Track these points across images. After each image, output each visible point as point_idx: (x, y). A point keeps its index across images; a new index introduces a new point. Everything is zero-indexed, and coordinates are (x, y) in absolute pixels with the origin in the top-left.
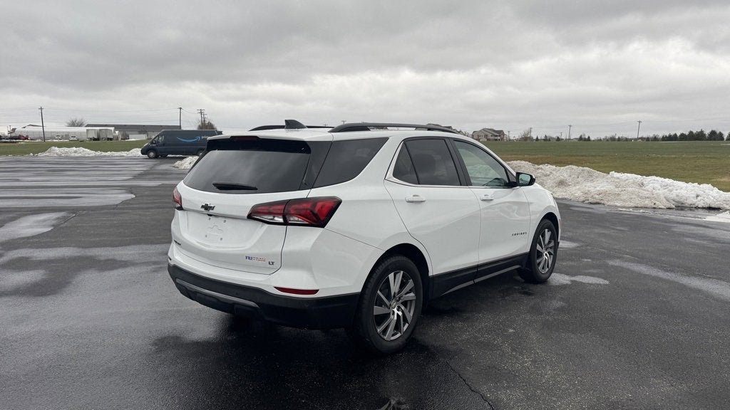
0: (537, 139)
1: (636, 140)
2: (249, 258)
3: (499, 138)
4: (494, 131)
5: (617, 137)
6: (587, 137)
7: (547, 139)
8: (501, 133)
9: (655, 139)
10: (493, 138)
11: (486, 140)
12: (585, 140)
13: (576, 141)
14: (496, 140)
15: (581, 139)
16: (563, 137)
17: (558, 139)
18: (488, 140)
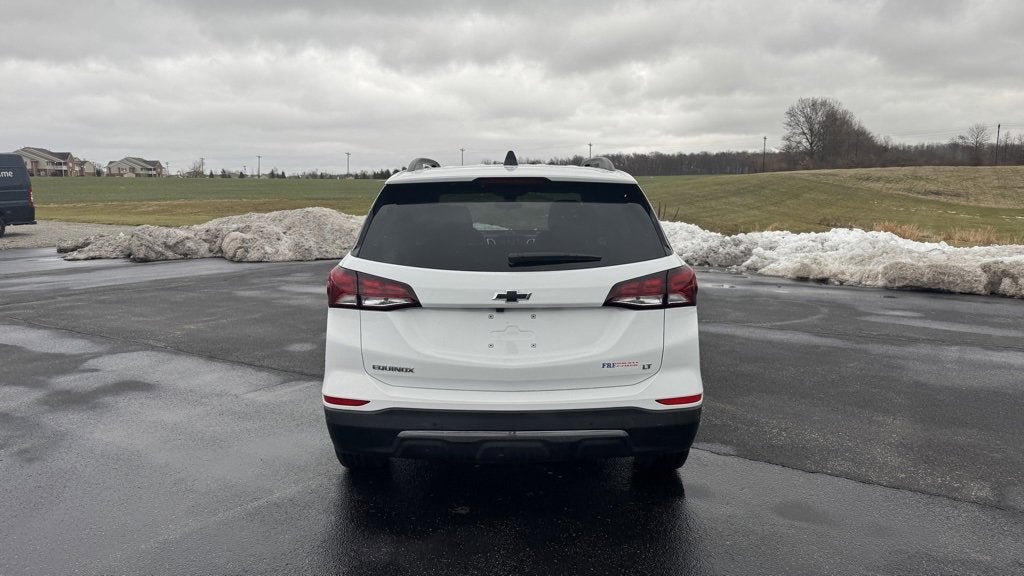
0: (212, 175)
1: (341, 177)
2: (609, 365)
3: (154, 172)
4: (145, 162)
5: (319, 174)
6: (280, 173)
7: (225, 175)
8: (155, 165)
9: (364, 176)
10: (143, 172)
11: (134, 176)
12: (278, 176)
13: (267, 178)
14: (150, 175)
15: (272, 175)
16: (248, 173)
17: (242, 175)
18: (137, 175)
